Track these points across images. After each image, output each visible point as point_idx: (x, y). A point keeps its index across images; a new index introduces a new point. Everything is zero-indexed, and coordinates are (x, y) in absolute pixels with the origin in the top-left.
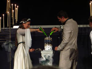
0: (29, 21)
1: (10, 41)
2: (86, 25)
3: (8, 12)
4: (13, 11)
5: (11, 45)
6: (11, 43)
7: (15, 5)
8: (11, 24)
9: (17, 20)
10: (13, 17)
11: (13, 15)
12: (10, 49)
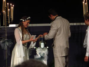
0: (29, 19)
1: (6, 39)
2: (79, 23)
3: (4, 12)
4: (9, 10)
5: (7, 44)
6: (7, 41)
7: (11, 4)
8: (7, 23)
9: (12, 19)
10: (9, 16)
11: (8, 14)
12: (6, 47)
